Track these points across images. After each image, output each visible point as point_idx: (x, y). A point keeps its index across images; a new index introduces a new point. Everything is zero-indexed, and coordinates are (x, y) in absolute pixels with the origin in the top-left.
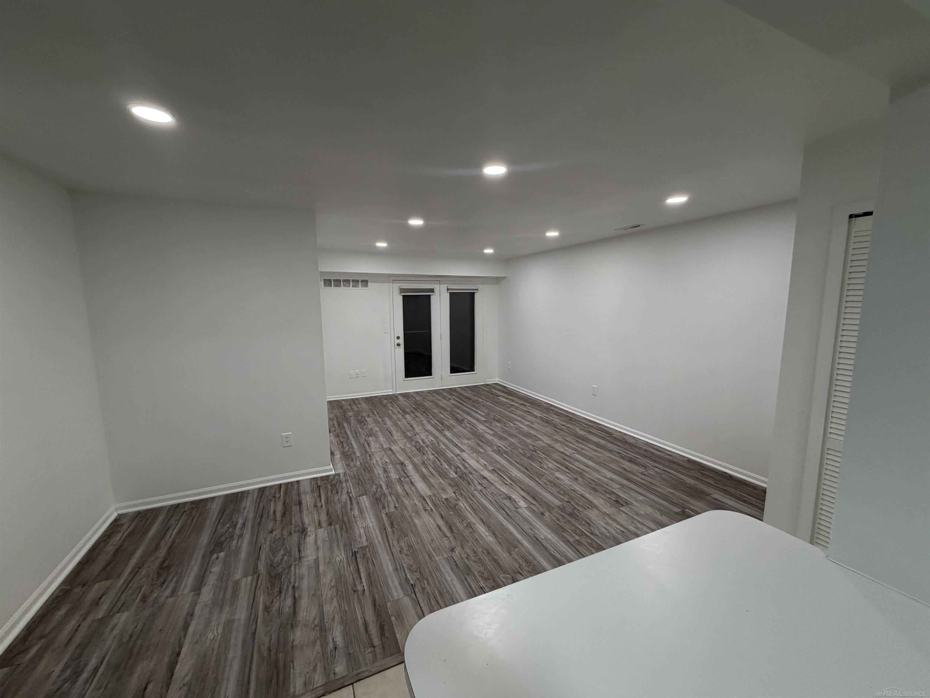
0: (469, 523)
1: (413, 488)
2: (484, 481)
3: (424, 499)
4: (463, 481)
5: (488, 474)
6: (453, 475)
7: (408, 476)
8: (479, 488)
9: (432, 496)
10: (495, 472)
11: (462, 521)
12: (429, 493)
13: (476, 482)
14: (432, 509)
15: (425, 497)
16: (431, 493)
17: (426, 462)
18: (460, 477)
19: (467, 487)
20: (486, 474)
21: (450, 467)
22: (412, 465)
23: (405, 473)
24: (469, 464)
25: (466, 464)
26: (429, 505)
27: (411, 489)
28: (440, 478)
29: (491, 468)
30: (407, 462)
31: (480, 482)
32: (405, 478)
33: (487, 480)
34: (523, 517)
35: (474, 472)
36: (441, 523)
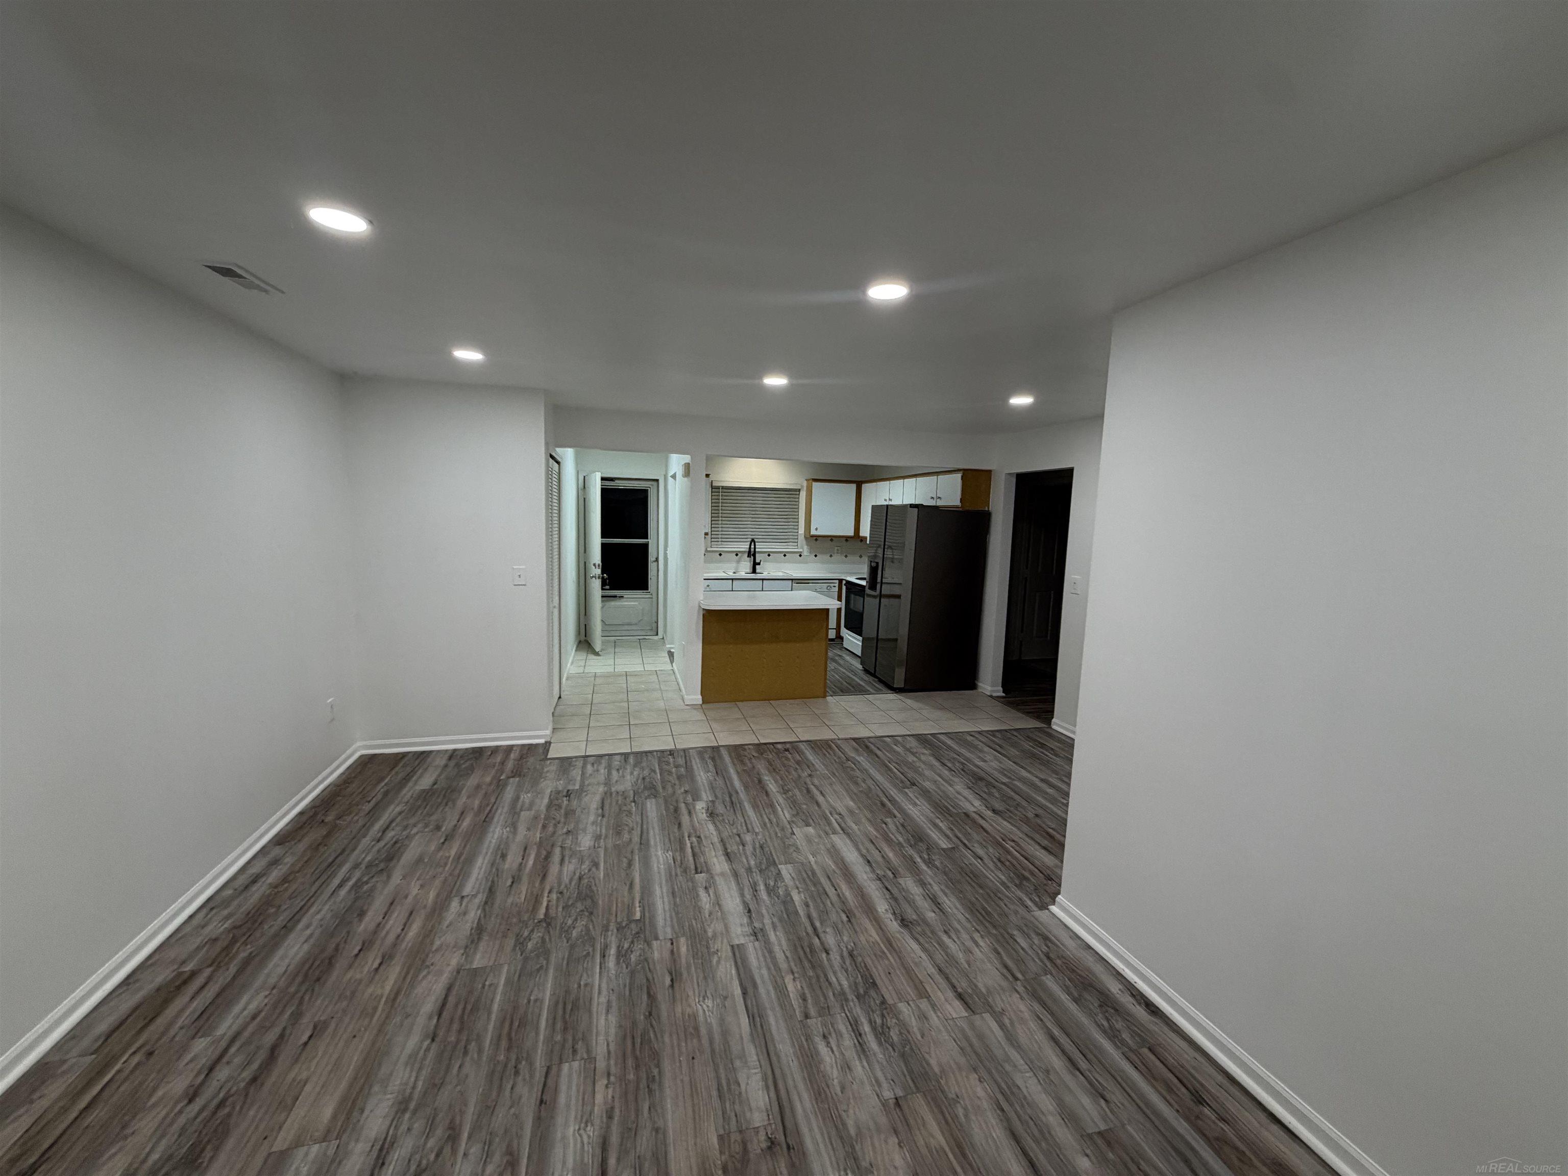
0: (785, 793)
1: (864, 851)
2: (733, 847)
3: (843, 830)
4: (771, 852)
5: (716, 863)
6: (786, 871)
7: (880, 879)
8: (748, 838)
9: (831, 832)
10: (698, 866)
11: (792, 797)
12: (835, 838)
13: (749, 849)
14: (831, 814)
15: (841, 832)
16: (831, 838)
17: (845, 918)
18: (775, 864)
19: (768, 840)
20: (719, 864)
21: (788, 894)
22: (877, 911)
23: (887, 889)
24: (742, 895)
25: (748, 897)
26: (836, 820)
27: (868, 850)
28: (815, 867)
29: (701, 877)
30: (893, 926)
31: (741, 847)
32: (884, 876)
33: (726, 849)
34: (714, 792)
35: (742, 872)
36: (820, 799)
